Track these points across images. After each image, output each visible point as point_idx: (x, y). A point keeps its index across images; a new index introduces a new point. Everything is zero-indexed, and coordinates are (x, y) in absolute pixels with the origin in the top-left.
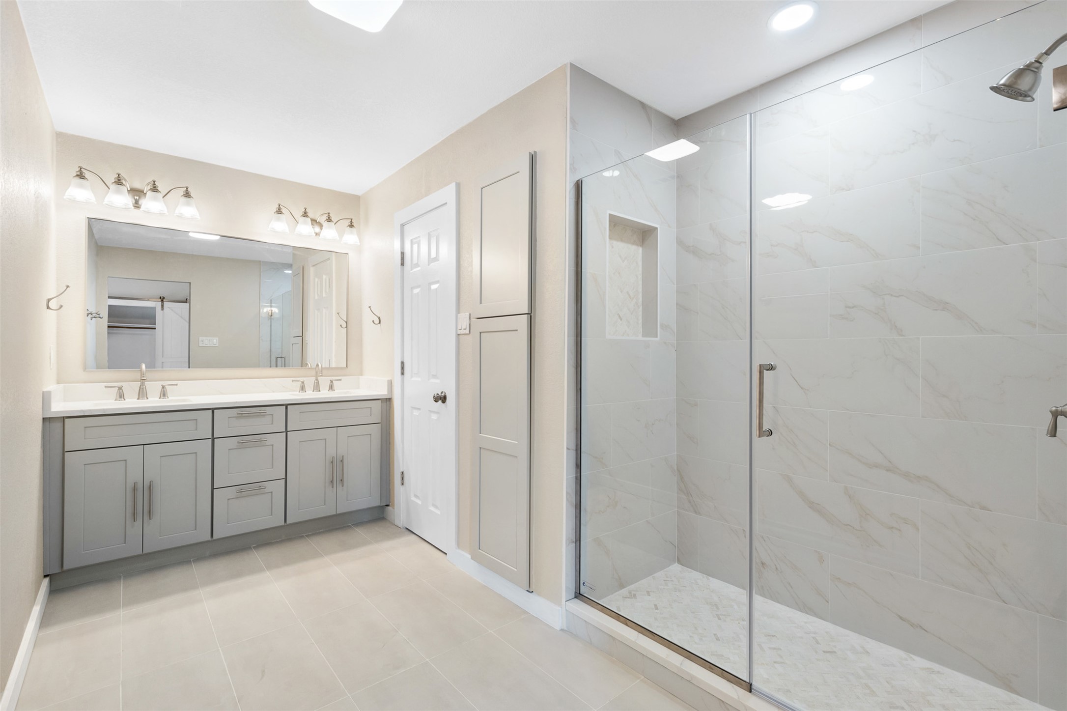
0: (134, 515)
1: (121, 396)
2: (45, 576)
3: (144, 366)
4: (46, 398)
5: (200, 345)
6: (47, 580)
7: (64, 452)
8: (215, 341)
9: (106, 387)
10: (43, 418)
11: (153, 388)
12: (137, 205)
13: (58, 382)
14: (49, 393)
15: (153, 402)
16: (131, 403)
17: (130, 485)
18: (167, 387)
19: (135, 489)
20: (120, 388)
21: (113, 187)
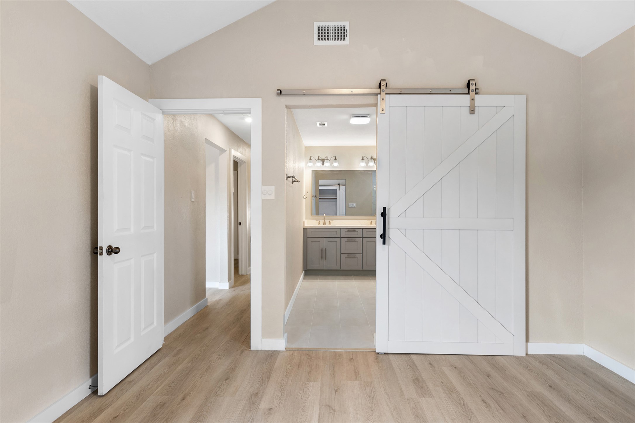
0: (322, 257)
1: (319, 224)
2: (304, 270)
3: (325, 215)
4: (304, 222)
5: (349, 207)
6: (304, 271)
7: (307, 237)
8: (354, 205)
9: (316, 221)
10: (303, 228)
11: (327, 221)
12: (323, 164)
13: (306, 219)
14: (304, 221)
15: (327, 225)
16: (322, 225)
17: (321, 249)
18: (331, 221)
19: (322, 250)
20: (319, 221)
21: (317, 160)
